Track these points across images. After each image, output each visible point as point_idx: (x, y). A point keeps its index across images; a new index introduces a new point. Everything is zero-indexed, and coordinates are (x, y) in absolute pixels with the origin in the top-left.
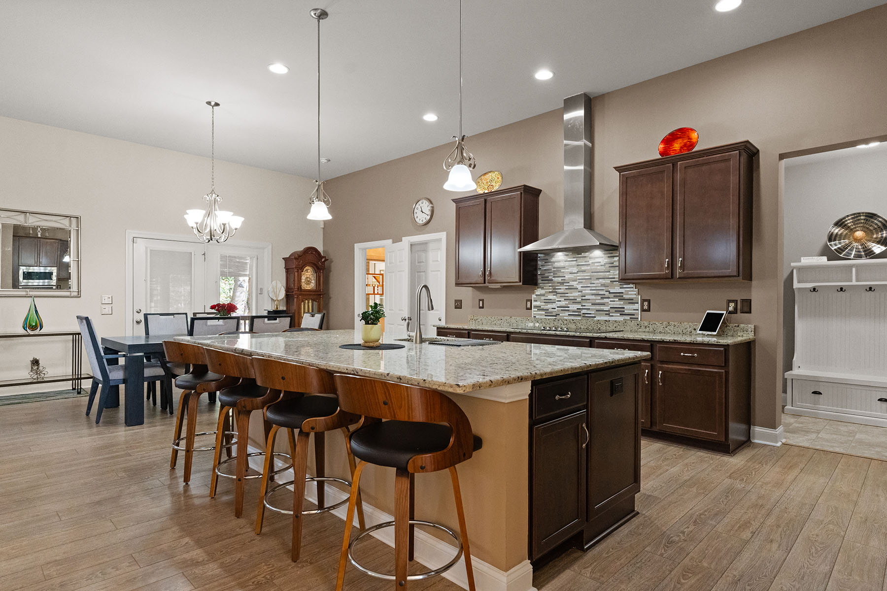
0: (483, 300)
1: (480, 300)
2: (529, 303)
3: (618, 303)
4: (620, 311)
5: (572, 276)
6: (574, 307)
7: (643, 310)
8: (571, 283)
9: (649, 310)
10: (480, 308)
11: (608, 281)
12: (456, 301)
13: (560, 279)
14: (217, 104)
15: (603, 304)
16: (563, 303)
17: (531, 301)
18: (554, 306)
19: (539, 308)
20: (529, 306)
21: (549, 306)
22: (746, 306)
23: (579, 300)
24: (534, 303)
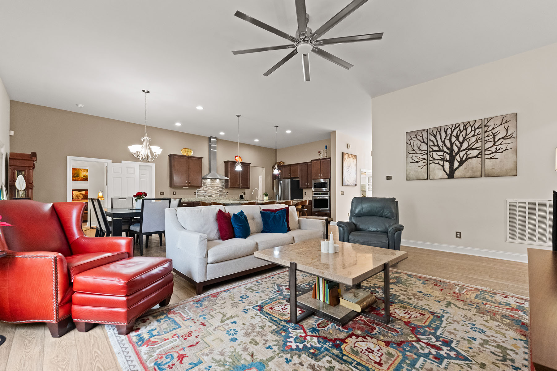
0: (175, 192)
1: (174, 192)
2: (195, 193)
3: (221, 193)
4: (222, 195)
5: (209, 185)
6: (210, 194)
7: (227, 195)
8: (209, 187)
9: (228, 195)
10: (174, 195)
11: (219, 187)
12: (161, 192)
13: (205, 186)
14: (148, 92)
15: (218, 193)
16: (207, 193)
17: (196, 192)
18: (204, 194)
19: (199, 195)
20: (195, 194)
21: (202, 194)
22: (245, 194)
23: (211, 192)
24: (197, 193)
